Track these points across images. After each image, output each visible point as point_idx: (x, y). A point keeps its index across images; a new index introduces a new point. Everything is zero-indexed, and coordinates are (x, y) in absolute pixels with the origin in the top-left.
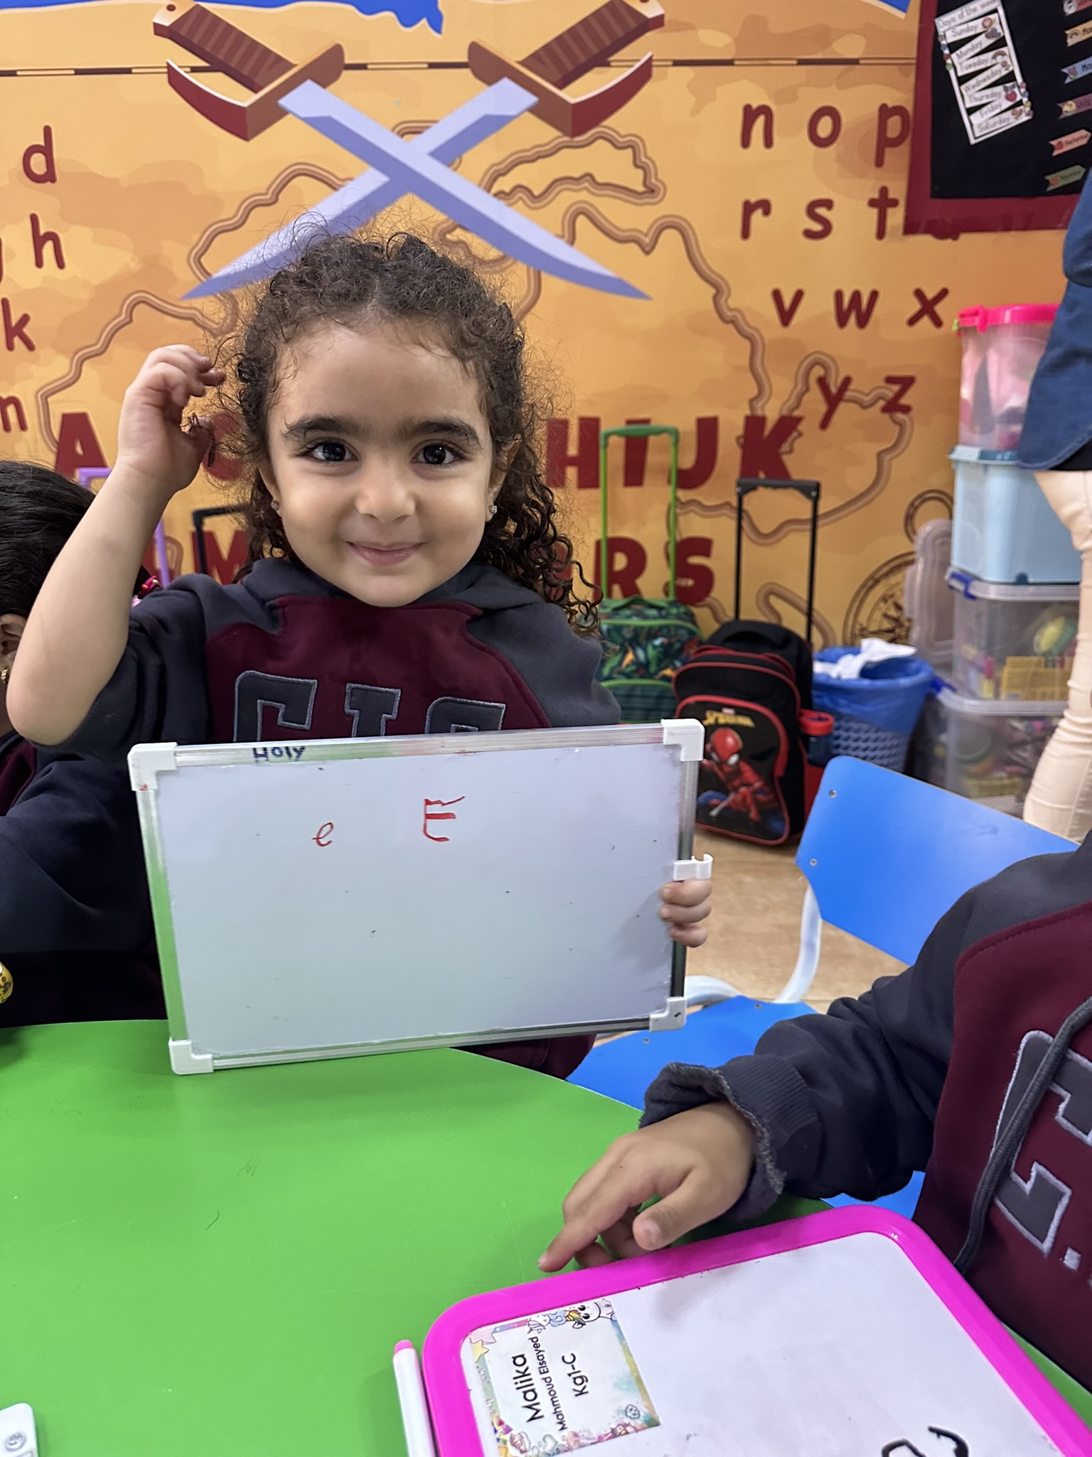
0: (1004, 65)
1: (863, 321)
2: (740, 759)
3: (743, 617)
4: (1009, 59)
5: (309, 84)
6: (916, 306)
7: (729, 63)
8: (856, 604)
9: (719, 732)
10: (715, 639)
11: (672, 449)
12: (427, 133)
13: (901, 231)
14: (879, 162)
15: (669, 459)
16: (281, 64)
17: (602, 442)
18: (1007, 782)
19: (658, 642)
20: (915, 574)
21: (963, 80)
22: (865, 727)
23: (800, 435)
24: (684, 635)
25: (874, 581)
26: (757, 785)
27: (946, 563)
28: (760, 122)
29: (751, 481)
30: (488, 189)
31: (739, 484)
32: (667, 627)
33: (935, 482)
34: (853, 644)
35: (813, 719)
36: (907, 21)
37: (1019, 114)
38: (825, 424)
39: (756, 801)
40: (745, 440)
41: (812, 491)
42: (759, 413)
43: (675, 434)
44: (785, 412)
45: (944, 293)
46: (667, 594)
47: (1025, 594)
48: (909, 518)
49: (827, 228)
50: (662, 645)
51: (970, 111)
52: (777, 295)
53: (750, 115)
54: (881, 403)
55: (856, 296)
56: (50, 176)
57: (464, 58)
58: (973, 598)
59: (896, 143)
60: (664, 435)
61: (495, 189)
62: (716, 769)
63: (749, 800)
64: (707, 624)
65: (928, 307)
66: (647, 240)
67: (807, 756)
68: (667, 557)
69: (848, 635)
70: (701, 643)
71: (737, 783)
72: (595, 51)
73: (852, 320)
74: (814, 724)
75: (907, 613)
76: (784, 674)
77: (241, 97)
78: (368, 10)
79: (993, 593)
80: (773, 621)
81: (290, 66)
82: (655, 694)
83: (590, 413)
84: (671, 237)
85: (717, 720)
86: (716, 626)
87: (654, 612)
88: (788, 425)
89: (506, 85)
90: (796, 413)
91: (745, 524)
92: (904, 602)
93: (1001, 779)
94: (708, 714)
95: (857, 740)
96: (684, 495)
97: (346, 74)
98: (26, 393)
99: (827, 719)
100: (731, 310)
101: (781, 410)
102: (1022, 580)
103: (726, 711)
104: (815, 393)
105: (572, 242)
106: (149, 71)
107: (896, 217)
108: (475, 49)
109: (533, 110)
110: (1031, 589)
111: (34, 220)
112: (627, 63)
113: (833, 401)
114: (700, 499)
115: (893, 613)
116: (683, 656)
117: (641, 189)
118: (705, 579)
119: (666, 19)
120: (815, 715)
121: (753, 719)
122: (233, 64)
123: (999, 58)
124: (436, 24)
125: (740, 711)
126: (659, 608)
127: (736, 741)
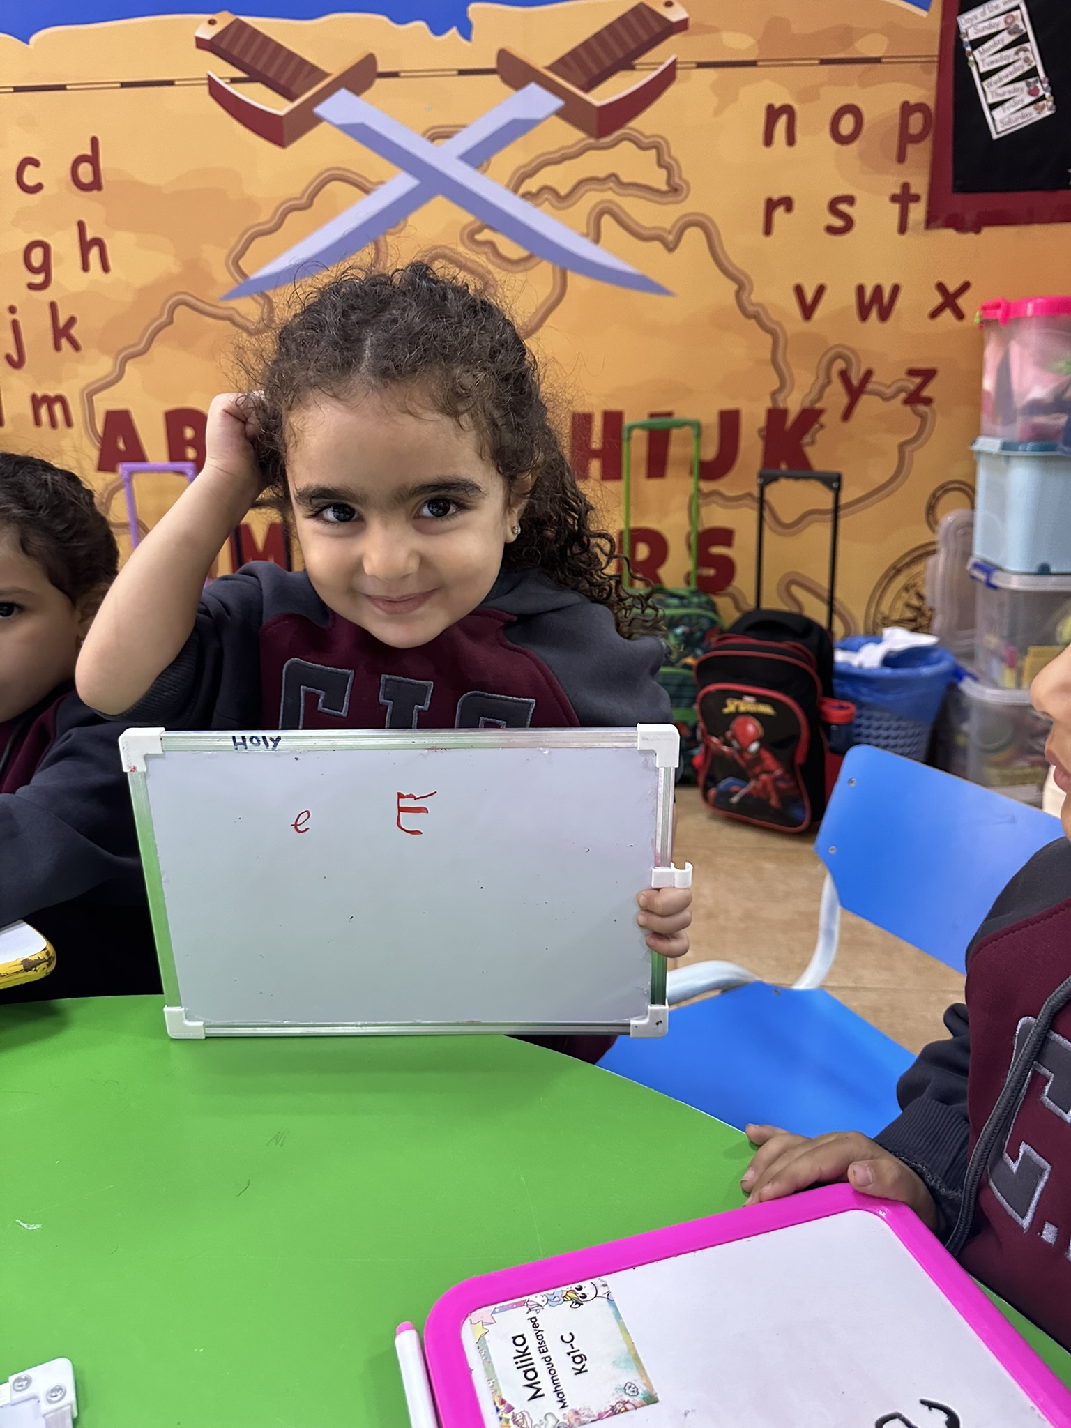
0: (1027, 60)
1: (884, 315)
2: (761, 747)
3: (765, 605)
4: (1031, 55)
5: (343, 94)
6: (938, 299)
7: (752, 64)
8: (878, 594)
9: (740, 720)
10: (737, 628)
11: (694, 442)
12: (456, 138)
13: (922, 226)
14: (901, 158)
15: (691, 450)
16: (315, 73)
17: (625, 435)
18: (1029, 770)
19: (679, 630)
20: (937, 562)
21: (984, 76)
22: (887, 715)
23: (822, 426)
24: (705, 624)
25: (896, 570)
26: (778, 772)
27: (967, 553)
28: (782, 121)
29: (772, 472)
30: (515, 190)
31: (761, 475)
32: (688, 616)
33: (957, 472)
34: (874, 633)
35: (835, 707)
36: (929, 19)
37: (1040, 110)
38: (847, 415)
39: (778, 790)
40: (768, 432)
41: (833, 482)
42: (781, 405)
43: (697, 426)
44: (807, 405)
45: (966, 286)
46: (688, 582)
47: (1048, 584)
48: (931, 509)
49: (849, 223)
50: (684, 634)
51: (993, 107)
52: (799, 290)
53: (773, 114)
54: (903, 395)
55: (878, 290)
56: (96, 185)
57: (492, 64)
58: (995, 587)
59: (917, 139)
60: (687, 429)
61: (522, 190)
62: (737, 756)
63: (770, 787)
64: (728, 613)
65: (950, 300)
66: (671, 238)
67: (828, 744)
68: (689, 547)
69: (871, 623)
70: (722, 631)
71: (757, 770)
72: (620, 54)
73: (874, 314)
74: (836, 712)
75: (928, 603)
76: (804, 662)
77: (278, 106)
78: (400, 19)
79: (1015, 583)
80: (795, 610)
81: (325, 75)
82: (676, 681)
83: (614, 406)
84: (694, 236)
85: (737, 707)
86: (736, 615)
87: (675, 601)
88: (810, 417)
89: (533, 87)
90: (818, 406)
91: (766, 514)
92: (926, 591)
93: (1022, 768)
94: (729, 702)
95: (878, 728)
96: (706, 486)
97: (378, 82)
98: (72, 392)
99: (848, 708)
100: (753, 304)
101: (803, 401)
102: (1044, 570)
103: (747, 699)
104: (837, 386)
105: (597, 240)
106: (190, 83)
107: (918, 212)
108: (503, 55)
109: (560, 113)
110: (1053, 579)
111: (81, 226)
112: (652, 66)
113: (855, 393)
114: (722, 489)
115: (915, 602)
116: (705, 644)
117: (664, 187)
118: (726, 568)
119: (691, 22)
120: (836, 703)
121: (774, 707)
122: (270, 74)
123: (1022, 54)
124: (466, 32)
125: (760, 699)
126: (681, 598)
127: (757, 729)
